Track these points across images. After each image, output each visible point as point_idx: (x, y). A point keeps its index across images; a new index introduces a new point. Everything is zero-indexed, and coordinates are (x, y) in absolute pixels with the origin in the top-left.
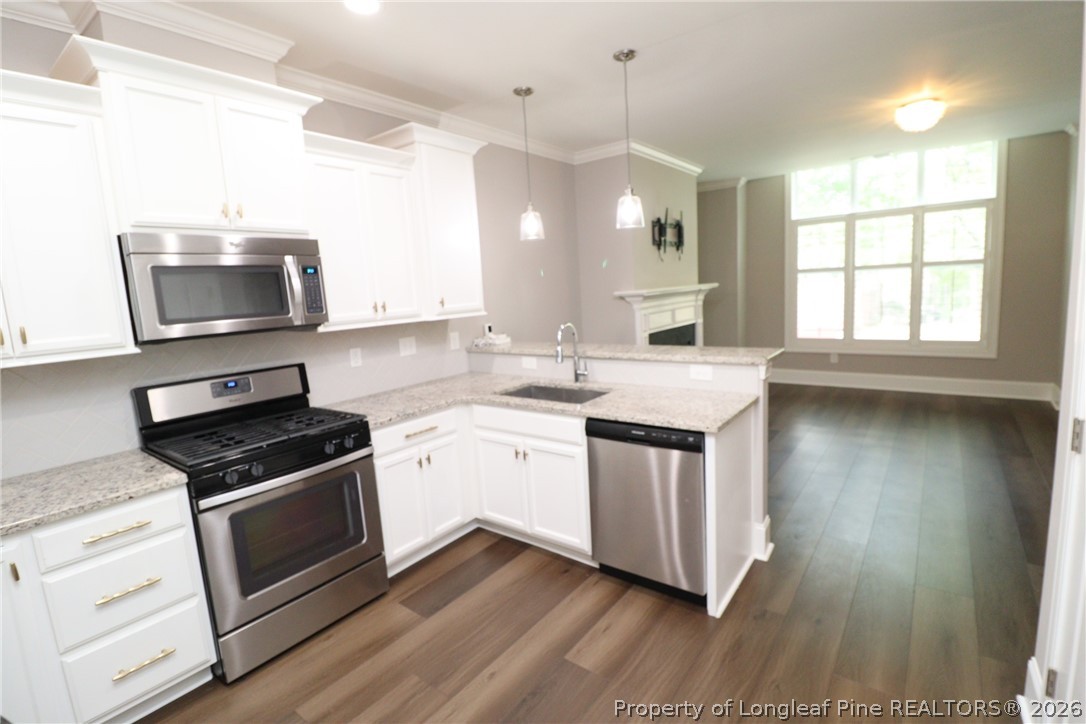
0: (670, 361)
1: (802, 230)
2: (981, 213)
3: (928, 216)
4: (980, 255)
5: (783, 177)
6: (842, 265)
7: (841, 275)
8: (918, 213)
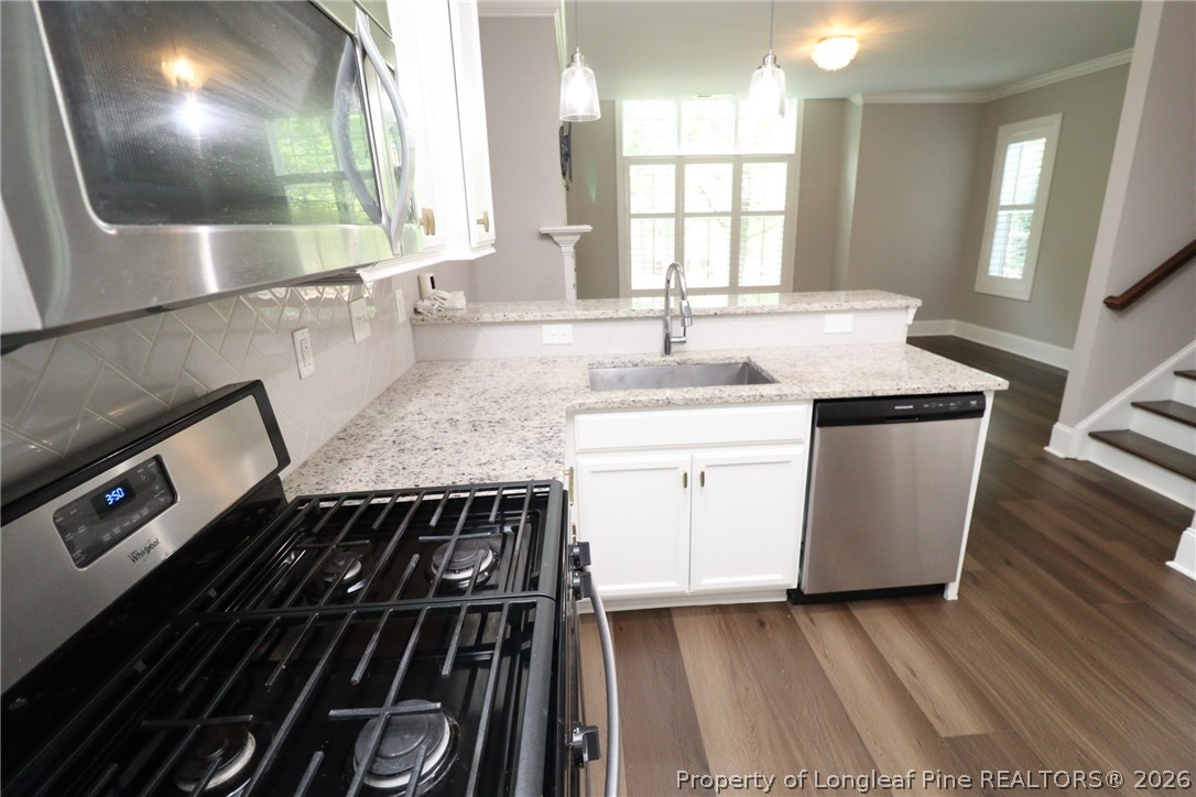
0: (807, 312)
1: (634, 170)
2: (783, 167)
3: (746, 167)
4: (781, 206)
5: (613, 102)
6: (673, 211)
7: (672, 221)
8: (738, 162)
